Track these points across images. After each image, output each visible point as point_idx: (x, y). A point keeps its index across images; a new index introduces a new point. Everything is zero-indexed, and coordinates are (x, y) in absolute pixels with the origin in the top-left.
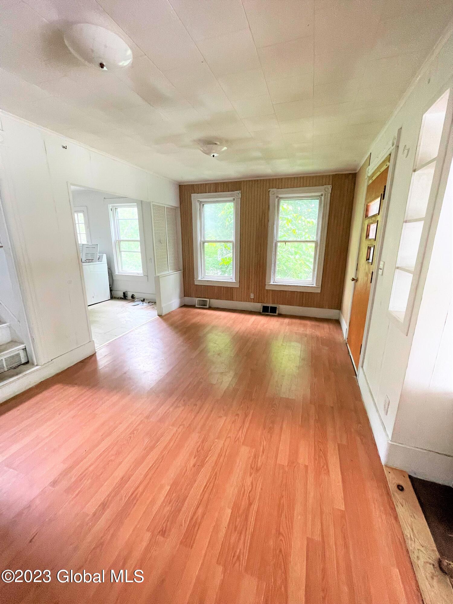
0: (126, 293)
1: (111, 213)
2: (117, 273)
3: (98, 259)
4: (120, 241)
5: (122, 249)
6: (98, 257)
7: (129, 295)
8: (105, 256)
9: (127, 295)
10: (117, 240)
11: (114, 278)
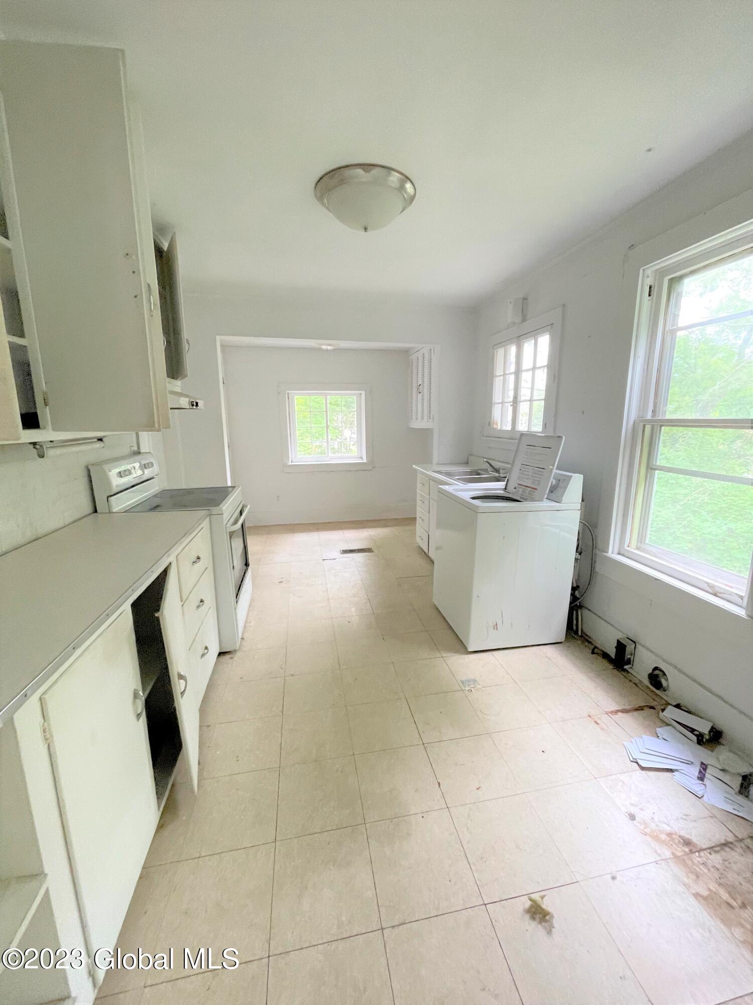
0: (630, 648)
1: (644, 303)
2: (612, 553)
3: (551, 491)
4: (658, 424)
5: (660, 461)
6: (552, 481)
7: (643, 663)
8: (576, 484)
9: (633, 654)
10: (645, 422)
11: (598, 567)
